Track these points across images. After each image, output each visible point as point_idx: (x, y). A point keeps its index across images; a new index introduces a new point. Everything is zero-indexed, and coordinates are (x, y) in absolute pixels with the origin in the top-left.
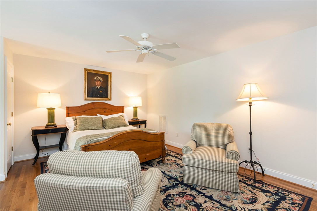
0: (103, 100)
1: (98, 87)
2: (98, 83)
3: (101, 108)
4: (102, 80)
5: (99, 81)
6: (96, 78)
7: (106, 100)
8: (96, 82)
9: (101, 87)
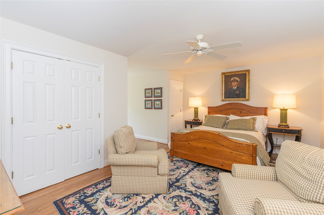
0: (240, 100)
1: (234, 88)
2: (235, 83)
3: (236, 109)
4: (238, 80)
5: (236, 82)
6: (232, 79)
7: (242, 101)
8: (233, 83)
9: (238, 87)
